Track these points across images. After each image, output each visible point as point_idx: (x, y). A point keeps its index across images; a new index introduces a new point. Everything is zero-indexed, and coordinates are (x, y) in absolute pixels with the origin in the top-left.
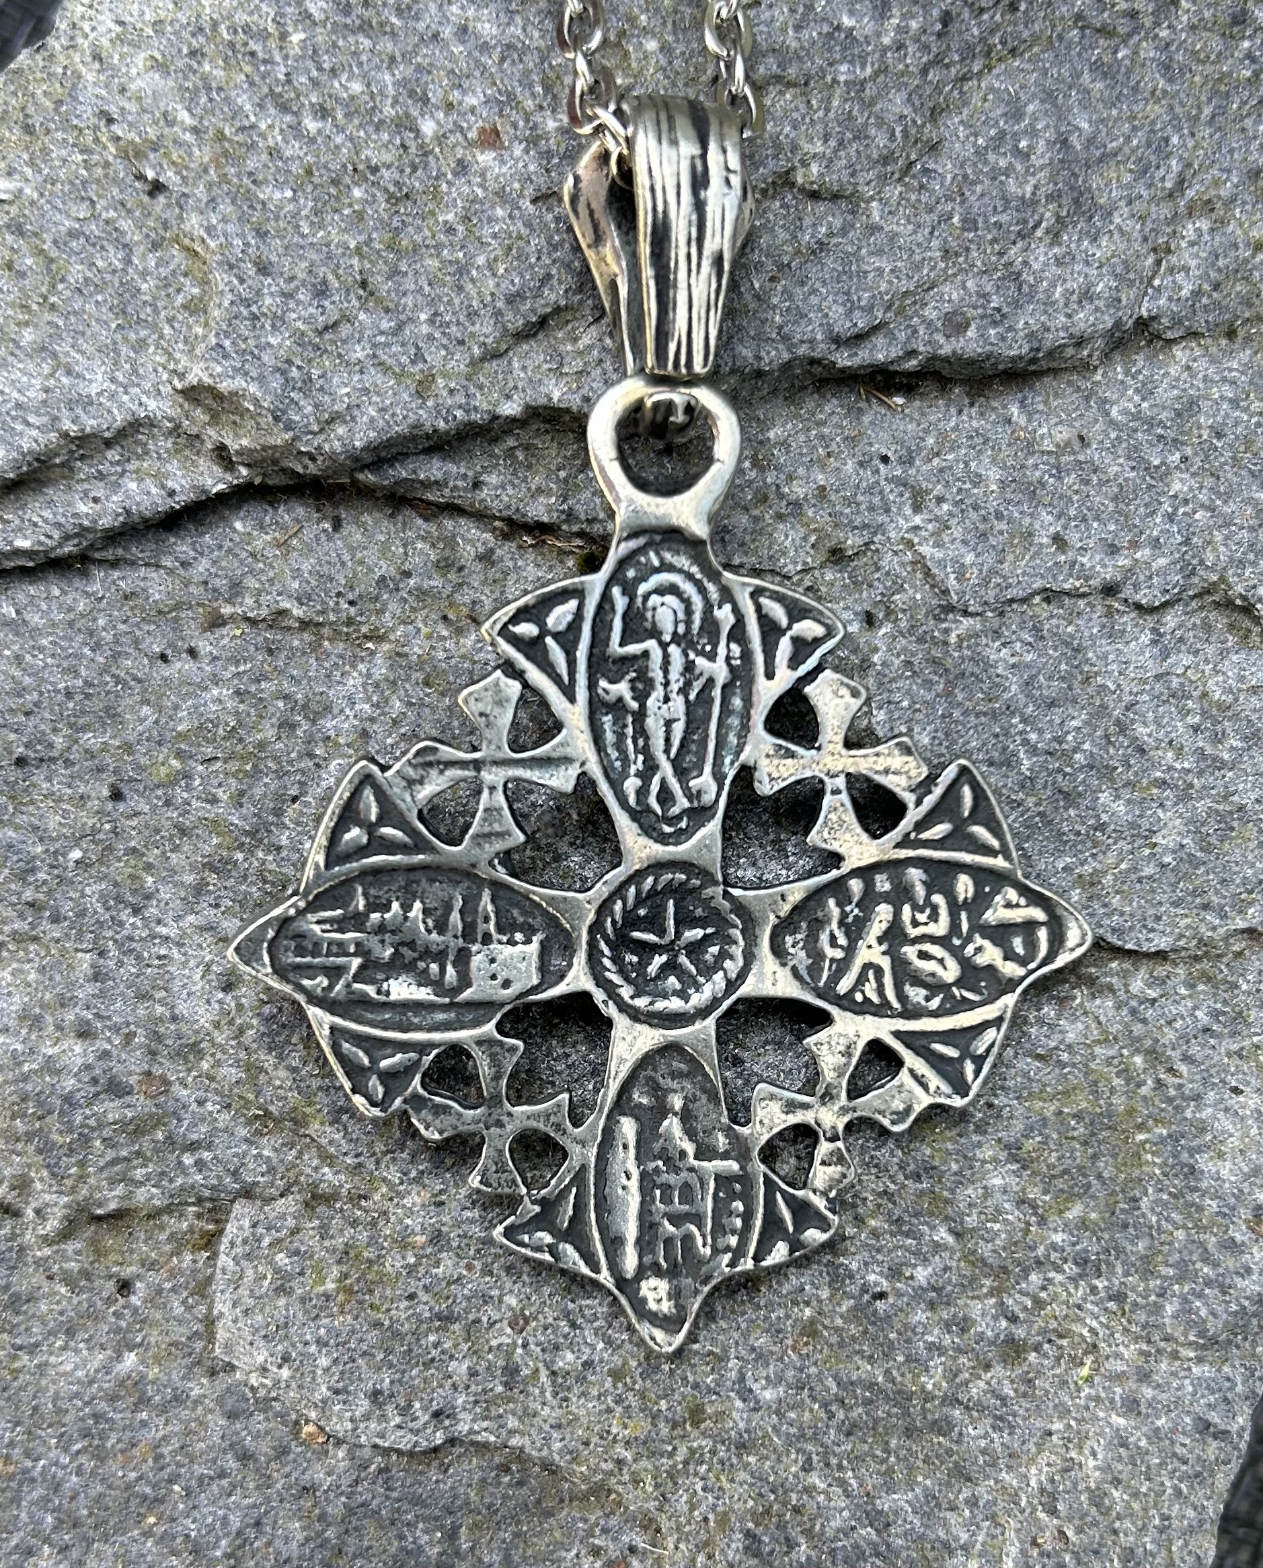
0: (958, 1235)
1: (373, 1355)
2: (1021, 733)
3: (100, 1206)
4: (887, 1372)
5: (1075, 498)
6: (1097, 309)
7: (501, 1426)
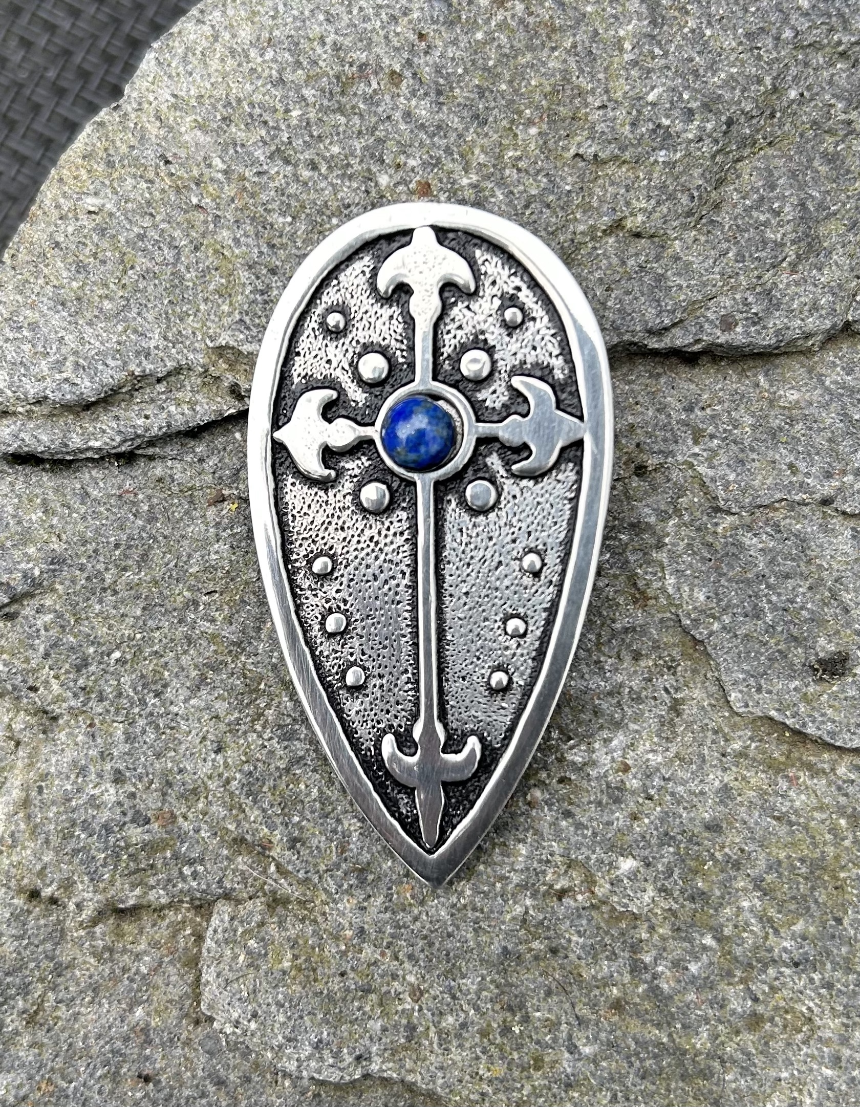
0: (718, 940)
1: (314, 1014)
2: (766, 596)
3: (123, 902)
4: (670, 1035)
5: (803, 439)
6: (821, 316)
7: (401, 1067)
